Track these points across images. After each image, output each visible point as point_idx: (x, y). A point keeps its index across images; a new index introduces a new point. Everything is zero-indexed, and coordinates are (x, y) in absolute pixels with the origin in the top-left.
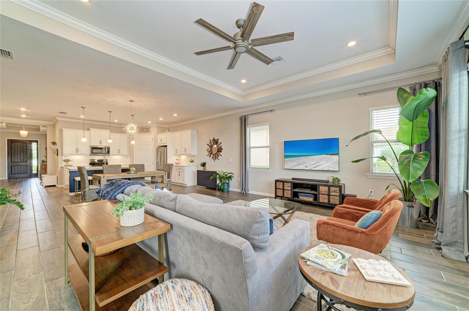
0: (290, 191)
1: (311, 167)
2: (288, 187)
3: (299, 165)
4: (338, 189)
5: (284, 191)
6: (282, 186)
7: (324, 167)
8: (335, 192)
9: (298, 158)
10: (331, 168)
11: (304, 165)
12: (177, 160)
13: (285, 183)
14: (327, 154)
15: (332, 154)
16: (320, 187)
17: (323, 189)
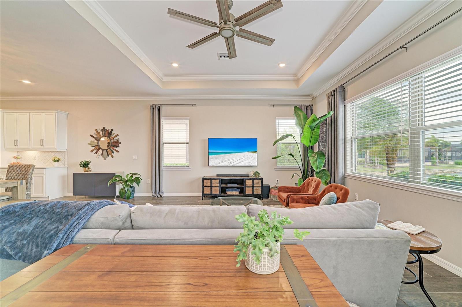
0: (218, 188)
1: (234, 163)
2: (216, 183)
3: (224, 162)
4: (260, 181)
5: (212, 188)
6: (210, 183)
7: (245, 163)
8: (258, 183)
9: (223, 155)
10: (251, 163)
11: (228, 162)
12: (15, 158)
13: (213, 180)
14: (248, 152)
15: (252, 152)
16: (246, 180)
17: (248, 182)
